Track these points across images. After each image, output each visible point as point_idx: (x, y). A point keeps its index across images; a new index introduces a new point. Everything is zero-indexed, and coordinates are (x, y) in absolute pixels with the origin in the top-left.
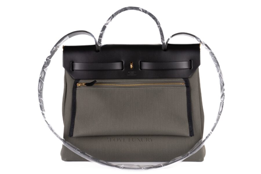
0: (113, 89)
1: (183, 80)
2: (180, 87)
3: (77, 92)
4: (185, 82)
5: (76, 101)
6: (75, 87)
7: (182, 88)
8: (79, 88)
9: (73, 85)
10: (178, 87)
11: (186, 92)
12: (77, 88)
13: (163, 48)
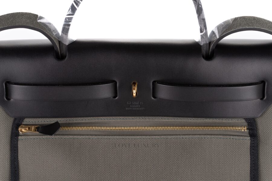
0: (96, 137)
1: (244, 121)
2: (237, 136)
3: (20, 145)
4: (248, 125)
5: (18, 163)
6: (14, 136)
7: (241, 138)
8: (23, 137)
9: (10, 130)
10: (232, 135)
11: (249, 147)
12: (20, 137)
13: (204, 51)
